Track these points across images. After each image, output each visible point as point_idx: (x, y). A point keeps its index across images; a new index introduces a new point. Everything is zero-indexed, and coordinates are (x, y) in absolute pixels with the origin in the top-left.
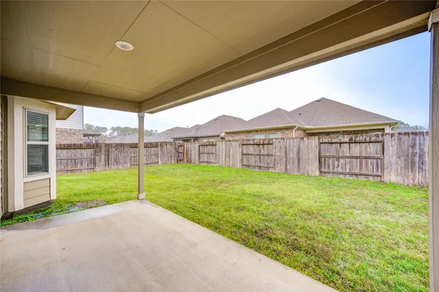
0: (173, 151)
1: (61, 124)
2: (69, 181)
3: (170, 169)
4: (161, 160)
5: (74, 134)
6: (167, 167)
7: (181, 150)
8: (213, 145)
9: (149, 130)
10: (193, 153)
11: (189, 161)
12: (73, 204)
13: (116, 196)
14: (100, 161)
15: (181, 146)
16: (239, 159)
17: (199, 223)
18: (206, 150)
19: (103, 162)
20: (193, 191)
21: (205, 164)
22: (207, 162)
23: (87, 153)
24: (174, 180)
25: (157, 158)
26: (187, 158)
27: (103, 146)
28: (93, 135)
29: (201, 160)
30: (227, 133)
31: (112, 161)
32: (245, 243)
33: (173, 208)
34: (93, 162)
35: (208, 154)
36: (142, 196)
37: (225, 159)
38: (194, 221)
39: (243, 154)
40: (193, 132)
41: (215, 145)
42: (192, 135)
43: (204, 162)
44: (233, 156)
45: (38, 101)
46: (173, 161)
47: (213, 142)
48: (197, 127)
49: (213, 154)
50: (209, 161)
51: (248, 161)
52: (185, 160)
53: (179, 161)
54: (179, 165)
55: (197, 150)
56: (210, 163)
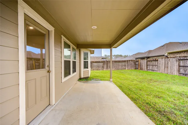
0: (133, 64)
1: (92, 55)
2: (95, 72)
3: (130, 72)
4: (127, 68)
5: (99, 58)
6: (129, 71)
7: (137, 63)
8: (155, 61)
9: (126, 55)
10: (143, 65)
11: (141, 69)
12: (93, 79)
13: (104, 79)
14: (105, 67)
15: (137, 62)
16: (176, 69)
17: (127, 95)
18: (151, 63)
19: (106, 67)
20: (135, 82)
21: (151, 71)
22: (152, 70)
23: (101, 64)
24: (129, 76)
25: (125, 67)
26: (140, 67)
27: (106, 62)
28: (105, 58)
29: (148, 69)
30: (170, 53)
31: (108, 67)
32: (146, 112)
33: (120, 87)
34: (103, 67)
35: (152, 65)
36: (111, 80)
37: (165, 69)
38: (126, 94)
39: (179, 66)
40: (147, 54)
41: (157, 61)
42: (145, 56)
43: (150, 70)
44: (171, 67)
45: (85, 49)
46: (133, 68)
47: (155, 59)
48: (150, 52)
49: (155, 65)
50: (153, 69)
51: (185, 71)
52: (139, 68)
53: (136, 68)
54: (136, 70)
55: (146, 64)
56: (154, 70)
